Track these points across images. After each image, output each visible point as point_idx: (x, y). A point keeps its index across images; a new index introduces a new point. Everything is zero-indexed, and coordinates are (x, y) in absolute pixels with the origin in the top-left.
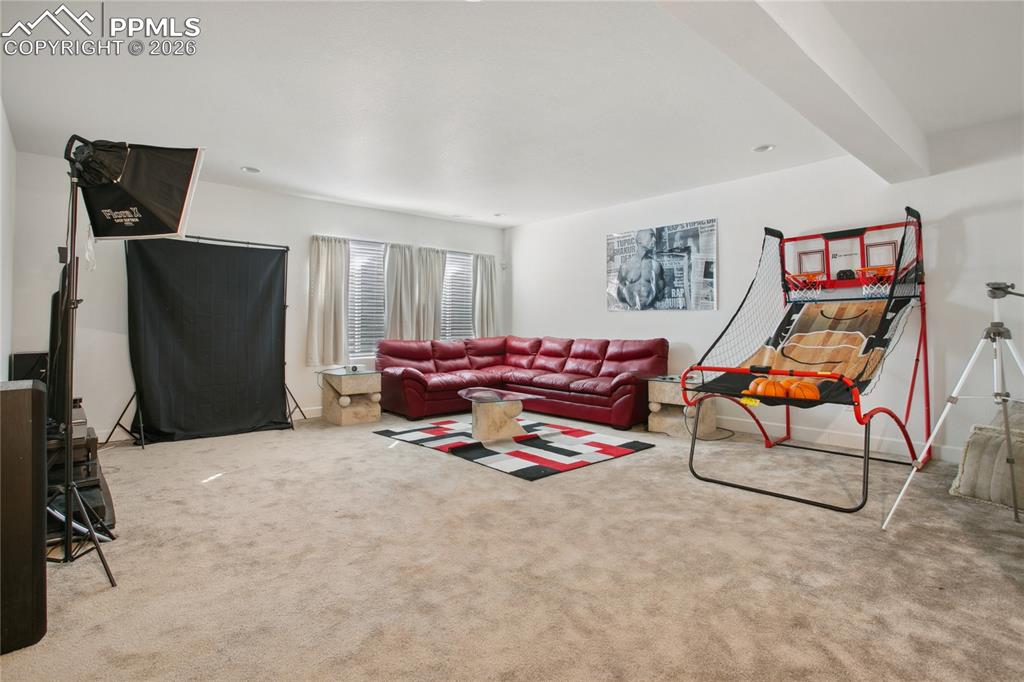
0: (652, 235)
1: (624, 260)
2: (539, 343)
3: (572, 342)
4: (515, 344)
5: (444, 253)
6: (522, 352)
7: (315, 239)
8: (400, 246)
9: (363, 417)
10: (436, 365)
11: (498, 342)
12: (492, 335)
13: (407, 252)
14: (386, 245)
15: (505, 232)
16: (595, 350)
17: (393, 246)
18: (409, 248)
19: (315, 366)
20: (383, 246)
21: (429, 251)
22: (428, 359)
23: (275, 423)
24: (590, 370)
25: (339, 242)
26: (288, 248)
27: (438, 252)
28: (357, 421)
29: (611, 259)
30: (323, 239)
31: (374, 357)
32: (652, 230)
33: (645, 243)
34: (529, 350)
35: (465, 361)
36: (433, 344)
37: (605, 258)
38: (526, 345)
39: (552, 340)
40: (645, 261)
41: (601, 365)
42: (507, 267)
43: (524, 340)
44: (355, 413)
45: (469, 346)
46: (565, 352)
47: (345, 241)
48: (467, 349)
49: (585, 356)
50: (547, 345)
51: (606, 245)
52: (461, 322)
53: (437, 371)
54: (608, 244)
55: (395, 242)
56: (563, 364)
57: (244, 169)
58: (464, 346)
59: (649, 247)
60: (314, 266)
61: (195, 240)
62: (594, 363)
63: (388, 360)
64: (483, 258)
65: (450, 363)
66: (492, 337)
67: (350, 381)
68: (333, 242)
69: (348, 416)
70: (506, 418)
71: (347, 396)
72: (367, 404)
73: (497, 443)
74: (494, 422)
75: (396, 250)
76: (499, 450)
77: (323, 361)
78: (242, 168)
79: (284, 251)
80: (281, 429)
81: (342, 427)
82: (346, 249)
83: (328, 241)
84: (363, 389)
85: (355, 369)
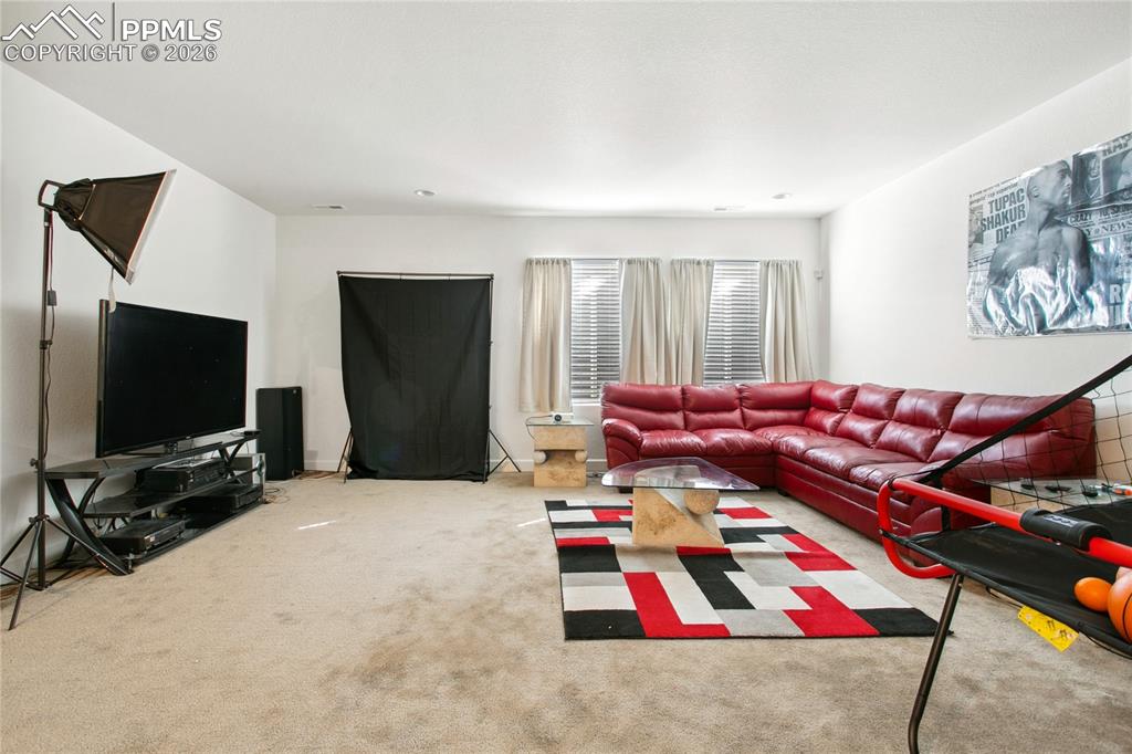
0: (1064, 172)
1: (1002, 237)
2: (854, 391)
3: (901, 393)
4: (821, 392)
5: (708, 263)
6: (828, 407)
7: (530, 262)
8: (641, 262)
9: (562, 479)
10: (686, 419)
11: (800, 390)
12: (793, 379)
13: (651, 266)
14: (621, 260)
15: (820, 222)
16: (933, 410)
17: (630, 262)
18: (656, 263)
19: (527, 412)
20: (617, 263)
21: (684, 263)
22: (674, 410)
23: (475, 474)
24: (918, 448)
25: (558, 262)
26: (492, 276)
27: (699, 263)
28: (554, 483)
29: (978, 238)
30: (538, 262)
31: (599, 405)
32: (1064, 162)
33: (1046, 194)
34: (838, 404)
35: (735, 415)
36: (684, 391)
37: (965, 239)
38: (836, 396)
39: (872, 389)
40: (1048, 233)
41: (937, 439)
42: (823, 277)
43: (836, 387)
44: (552, 473)
45: (745, 394)
46: (886, 412)
47: (566, 262)
48: (741, 399)
49: (916, 420)
50: (866, 398)
51: (968, 212)
52: (744, 360)
53: (686, 428)
54: (972, 211)
55: (629, 257)
56: (878, 432)
57: (420, 193)
58: (735, 394)
59: (1057, 200)
60: (527, 295)
61: (398, 277)
62: (926, 434)
63: (613, 409)
64: (778, 266)
65: (707, 417)
66: (791, 381)
67: (545, 433)
68: (550, 265)
69: (542, 475)
70: (673, 514)
71: (541, 451)
72: (570, 463)
73: (644, 551)
74: (647, 517)
75: (634, 266)
76: (629, 565)
77: (539, 406)
78: (416, 192)
79: (488, 280)
80: (474, 481)
81: (532, 489)
82: (566, 271)
83: (545, 262)
84: (563, 444)
85: (558, 418)
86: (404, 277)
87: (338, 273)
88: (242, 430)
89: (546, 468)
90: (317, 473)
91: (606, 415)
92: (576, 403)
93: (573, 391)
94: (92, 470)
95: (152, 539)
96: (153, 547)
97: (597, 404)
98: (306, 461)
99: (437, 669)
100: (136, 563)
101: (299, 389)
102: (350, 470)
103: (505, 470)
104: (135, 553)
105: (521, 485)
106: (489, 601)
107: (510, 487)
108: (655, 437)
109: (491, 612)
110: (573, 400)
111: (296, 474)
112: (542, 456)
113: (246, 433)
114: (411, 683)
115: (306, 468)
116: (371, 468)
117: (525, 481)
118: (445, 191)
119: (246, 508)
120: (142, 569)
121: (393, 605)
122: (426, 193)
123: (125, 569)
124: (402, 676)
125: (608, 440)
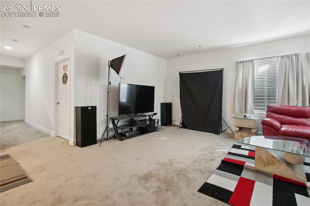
7: (237, 63)
13: (294, 57)
14: (278, 57)
17: (282, 57)
18: (296, 55)
19: (236, 113)
20: (276, 58)
22: (306, 117)
30: (240, 62)
44: (241, 135)
47: (252, 61)
55: (282, 55)
60: (236, 74)
63: (271, 114)
67: (239, 121)
68: (245, 62)
69: (237, 135)
70: (274, 160)
71: (237, 127)
72: (249, 133)
73: (256, 171)
74: (260, 158)
75: (285, 59)
76: (245, 174)
77: (241, 112)
78: (196, 47)
79: (222, 70)
80: (215, 134)
81: (234, 140)
82: (252, 64)
83: (243, 62)
84: (246, 126)
85: (245, 116)
86: (196, 72)
87: (179, 72)
88: (153, 113)
89: (239, 133)
90: (175, 125)
91: (268, 117)
92: (256, 112)
93: (255, 107)
94: (117, 118)
95: (128, 135)
96: (128, 137)
97: (265, 113)
98: (172, 122)
99: (156, 184)
100: (124, 139)
101: (171, 104)
102: (181, 125)
103: (228, 132)
104: (124, 137)
105: (230, 138)
106: (186, 170)
107: (226, 138)
108: (290, 127)
109: (184, 174)
110: (255, 110)
111: (169, 125)
112: (238, 129)
113: (154, 113)
114: (147, 185)
115: (173, 124)
116: (186, 126)
117: (231, 136)
118: (205, 45)
119: (151, 131)
120: (124, 141)
121: (161, 163)
122: (199, 46)
123: (122, 140)
124: (147, 182)
125: (264, 126)
